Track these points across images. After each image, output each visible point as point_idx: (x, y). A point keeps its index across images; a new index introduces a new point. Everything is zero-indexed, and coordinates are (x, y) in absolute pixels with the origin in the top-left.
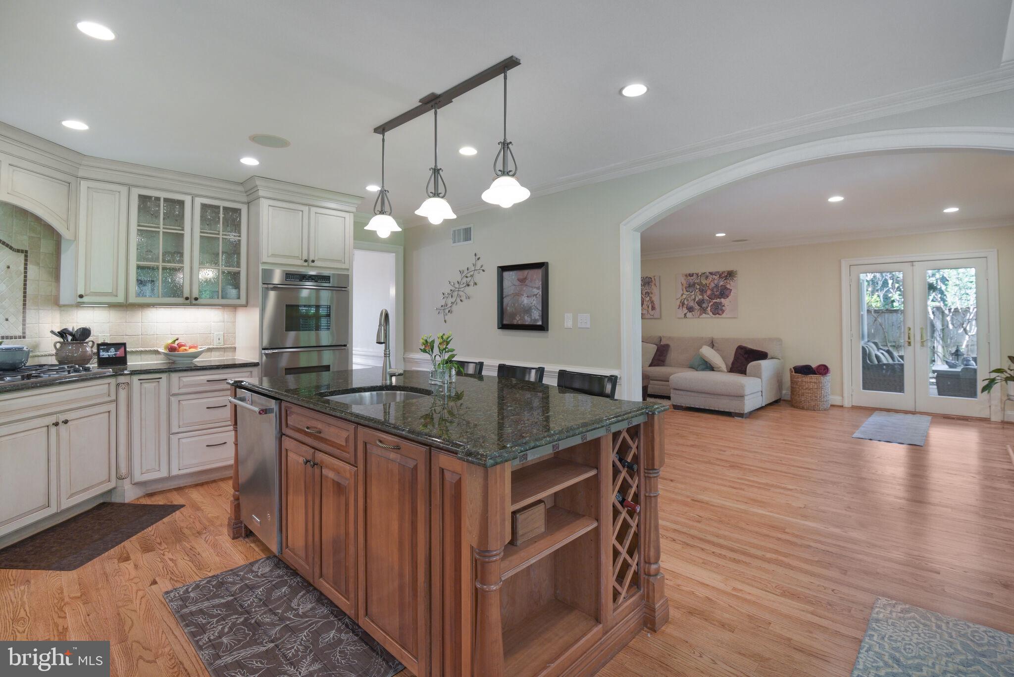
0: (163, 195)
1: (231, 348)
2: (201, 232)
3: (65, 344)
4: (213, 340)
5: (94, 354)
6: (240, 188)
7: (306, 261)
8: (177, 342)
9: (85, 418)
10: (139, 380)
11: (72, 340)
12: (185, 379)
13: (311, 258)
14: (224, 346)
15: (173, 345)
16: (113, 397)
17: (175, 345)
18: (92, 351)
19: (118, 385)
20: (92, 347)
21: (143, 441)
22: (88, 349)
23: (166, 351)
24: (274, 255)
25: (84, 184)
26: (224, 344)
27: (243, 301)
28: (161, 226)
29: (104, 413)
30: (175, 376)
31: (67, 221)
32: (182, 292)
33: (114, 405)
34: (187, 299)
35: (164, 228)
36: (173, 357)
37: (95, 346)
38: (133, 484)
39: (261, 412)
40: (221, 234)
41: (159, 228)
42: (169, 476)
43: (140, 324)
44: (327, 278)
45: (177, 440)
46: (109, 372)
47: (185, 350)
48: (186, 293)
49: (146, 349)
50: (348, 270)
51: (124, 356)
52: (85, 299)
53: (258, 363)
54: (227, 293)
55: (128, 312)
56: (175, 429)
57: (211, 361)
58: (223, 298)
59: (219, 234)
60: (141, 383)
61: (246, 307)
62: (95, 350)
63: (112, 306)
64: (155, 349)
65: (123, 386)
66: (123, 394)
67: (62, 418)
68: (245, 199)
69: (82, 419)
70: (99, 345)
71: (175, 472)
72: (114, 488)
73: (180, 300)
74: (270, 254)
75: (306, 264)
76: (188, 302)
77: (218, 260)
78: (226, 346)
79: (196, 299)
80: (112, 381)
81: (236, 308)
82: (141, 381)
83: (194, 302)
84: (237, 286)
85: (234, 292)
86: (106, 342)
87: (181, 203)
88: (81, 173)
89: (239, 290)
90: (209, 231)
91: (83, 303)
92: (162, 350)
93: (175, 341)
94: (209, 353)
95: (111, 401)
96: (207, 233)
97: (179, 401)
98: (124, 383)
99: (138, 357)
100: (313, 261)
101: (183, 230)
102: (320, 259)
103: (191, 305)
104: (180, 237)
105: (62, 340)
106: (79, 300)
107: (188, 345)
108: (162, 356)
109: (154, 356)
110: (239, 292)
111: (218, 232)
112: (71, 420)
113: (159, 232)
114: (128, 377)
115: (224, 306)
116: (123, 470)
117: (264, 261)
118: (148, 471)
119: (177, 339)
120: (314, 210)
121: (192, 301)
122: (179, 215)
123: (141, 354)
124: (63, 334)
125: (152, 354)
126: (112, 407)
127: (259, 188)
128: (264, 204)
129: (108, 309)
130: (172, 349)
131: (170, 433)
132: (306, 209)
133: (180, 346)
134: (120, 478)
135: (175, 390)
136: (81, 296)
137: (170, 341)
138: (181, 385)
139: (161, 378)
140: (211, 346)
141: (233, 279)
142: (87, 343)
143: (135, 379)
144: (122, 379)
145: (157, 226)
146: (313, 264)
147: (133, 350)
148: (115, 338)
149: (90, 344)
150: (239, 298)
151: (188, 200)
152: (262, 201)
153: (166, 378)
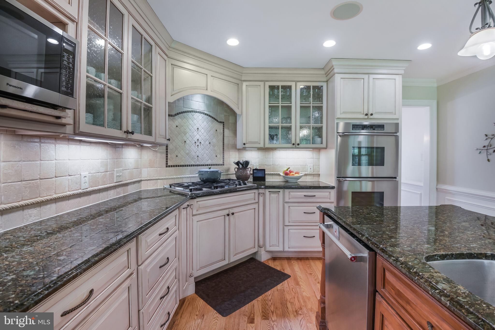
0: (280, 84)
1: (317, 174)
2: (301, 104)
3: (239, 169)
4: (307, 169)
5: (251, 174)
6: (323, 72)
7: (366, 115)
8: (289, 170)
9: (243, 212)
10: (269, 192)
11: (242, 167)
12: (292, 193)
13: (370, 113)
14: (313, 173)
15: (287, 171)
16: (257, 201)
17: (288, 172)
18: (250, 173)
19: (259, 194)
20: (250, 171)
21: (271, 227)
22: (248, 172)
23: (284, 175)
24: (344, 113)
25: (245, 84)
26: (313, 172)
27: (324, 145)
28: (280, 102)
29: (252, 209)
30: (287, 191)
31: (238, 105)
32: (291, 141)
33: (257, 205)
34: (294, 144)
35: (281, 104)
36: (286, 178)
37: (252, 170)
38: (266, 251)
39: (353, 259)
40: (311, 103)
41: (279, 104)
42: (284, 250)
43: (272, 159)
44: (382, 127)
45: (288, 230)
46: (255, 186)
47: (293, 175)
48: (293, 142)
49: (275, 173)
50: (398, 119)
51: (264, 176)
52: (246, 146)
53: (334, 186)
54: (315, 141)
55: (266, 153)
56: (287, 223)
57: (306, 181)
58: (313, 143)
59: (310, 104)
60: (270, 194)
61: (326, 149)
62: (252, 172)
63: (260, 149)
64: (279, 173)
65: (261, 195)
66: (261, 199)
67: (232, 211)
68: (325, 79)
69: (241, 212)
70: (253, 170)
71: (286, 249)
72: (257, 252)
73: (290, 145)
74: (341, 112)
75: (366, 117)
76: (294, 146)
77: (310, 121)
78: (314, 173)
79: (298, 144)
80: (256, 191)
81: (320, 150)
82: (270, 193)
83: (297, 146)
84: (320, 136)
85: (319, 140)
86: (257, 168)
87: (290, 87)
88: (243, 79)
89: (322, 138)
90: (305, 103)
91: (245, 148)
92: (282, 174)
93: (288, 169)
94: (305, 177)
95: (256, 203)
96: (304, 104)
97: (289, 206)
98: (262, 193)
99: (271, 177)
100: (372, 115)
101: (291, 103)
102: (377, 113)
103: (296, 148)
104: (289, 108)
105: (237, 167)
106: (244, 146)
107: (294, 172)
108: (282, 177)
109: (278, 177)
110: (322, 139)
111: (309, 103)
112: (236, 213)
113: (279, 106)
114: (264, 189)
115: (314, 148)
116: (261, 243)
117: (338, 117)
118: (273, 246)
119: (289, 168)
120: (372, 76)
121: (296, 146)
122: (289, 95)
123: (272, 175)
124: (238, 163)
125: (277, 176)
126: (256, 206)
127: (334, 67)
128: (338, 78)
129: (258, 151)
130: (286, 174)
131: (284, 226)
132: (366, 77)
133: (291, 172)
134: (259, 246)
135: (287, 200)
136: (244, 144)
137: (286, 169)
138: (290, 197)
139: (280, 192)
140: (306, 173)
141: (318, 131)
142: (248, 169)
143: (267, 191)
144: (261, 191)
145: (278, 103)
146: (371, 117)
147: (269, 173)
148: (261, 166)
149: (249, 169)
150: (322, 143)
151: (293, 84)
152: (336, 75)
153: (282, 192)
